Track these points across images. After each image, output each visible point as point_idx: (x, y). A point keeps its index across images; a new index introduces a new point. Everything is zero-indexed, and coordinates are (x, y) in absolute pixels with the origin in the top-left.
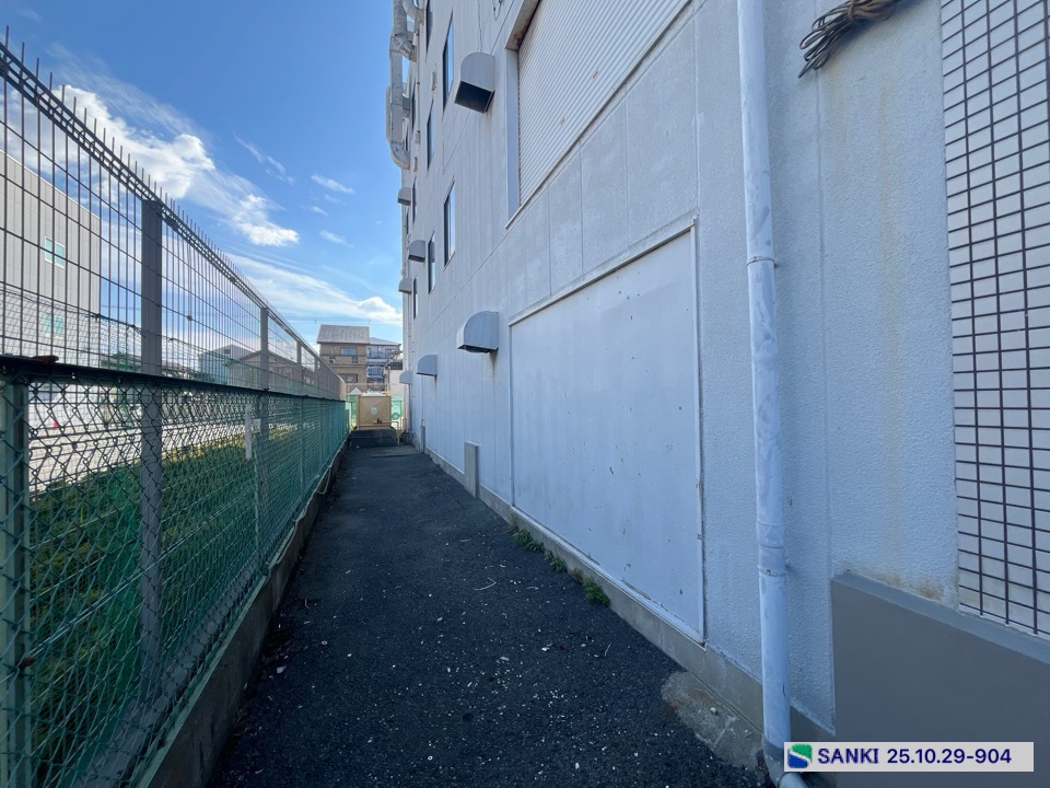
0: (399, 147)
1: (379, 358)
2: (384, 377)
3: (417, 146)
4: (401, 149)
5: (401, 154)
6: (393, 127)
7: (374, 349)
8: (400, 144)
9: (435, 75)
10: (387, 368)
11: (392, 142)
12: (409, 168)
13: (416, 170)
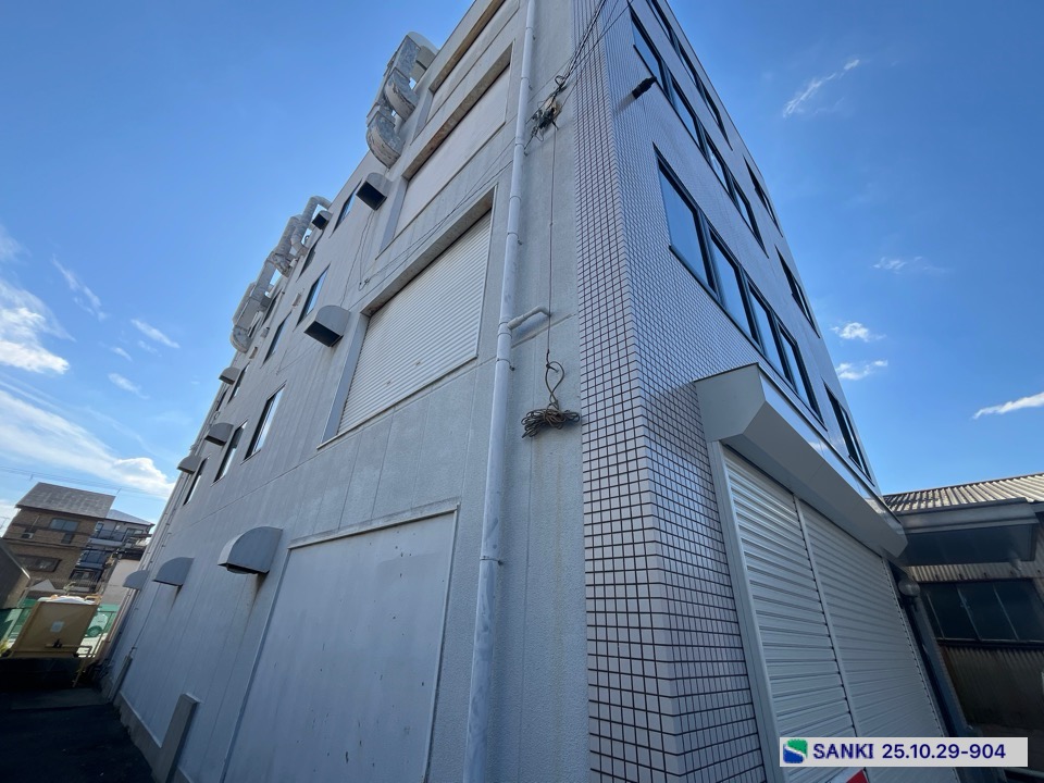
0: (242, 332)
1: (111, 538)
2: (105, 566)
3: (262, 339)
4: (244, 336)
5: (243, 339)
6: (242, 315)
7: (108, 527)
8: (245, 330)
9: (299, 296)
10: (116, 556)
11: (236, 326)
12: (246, 352)
13: (251, 357)
